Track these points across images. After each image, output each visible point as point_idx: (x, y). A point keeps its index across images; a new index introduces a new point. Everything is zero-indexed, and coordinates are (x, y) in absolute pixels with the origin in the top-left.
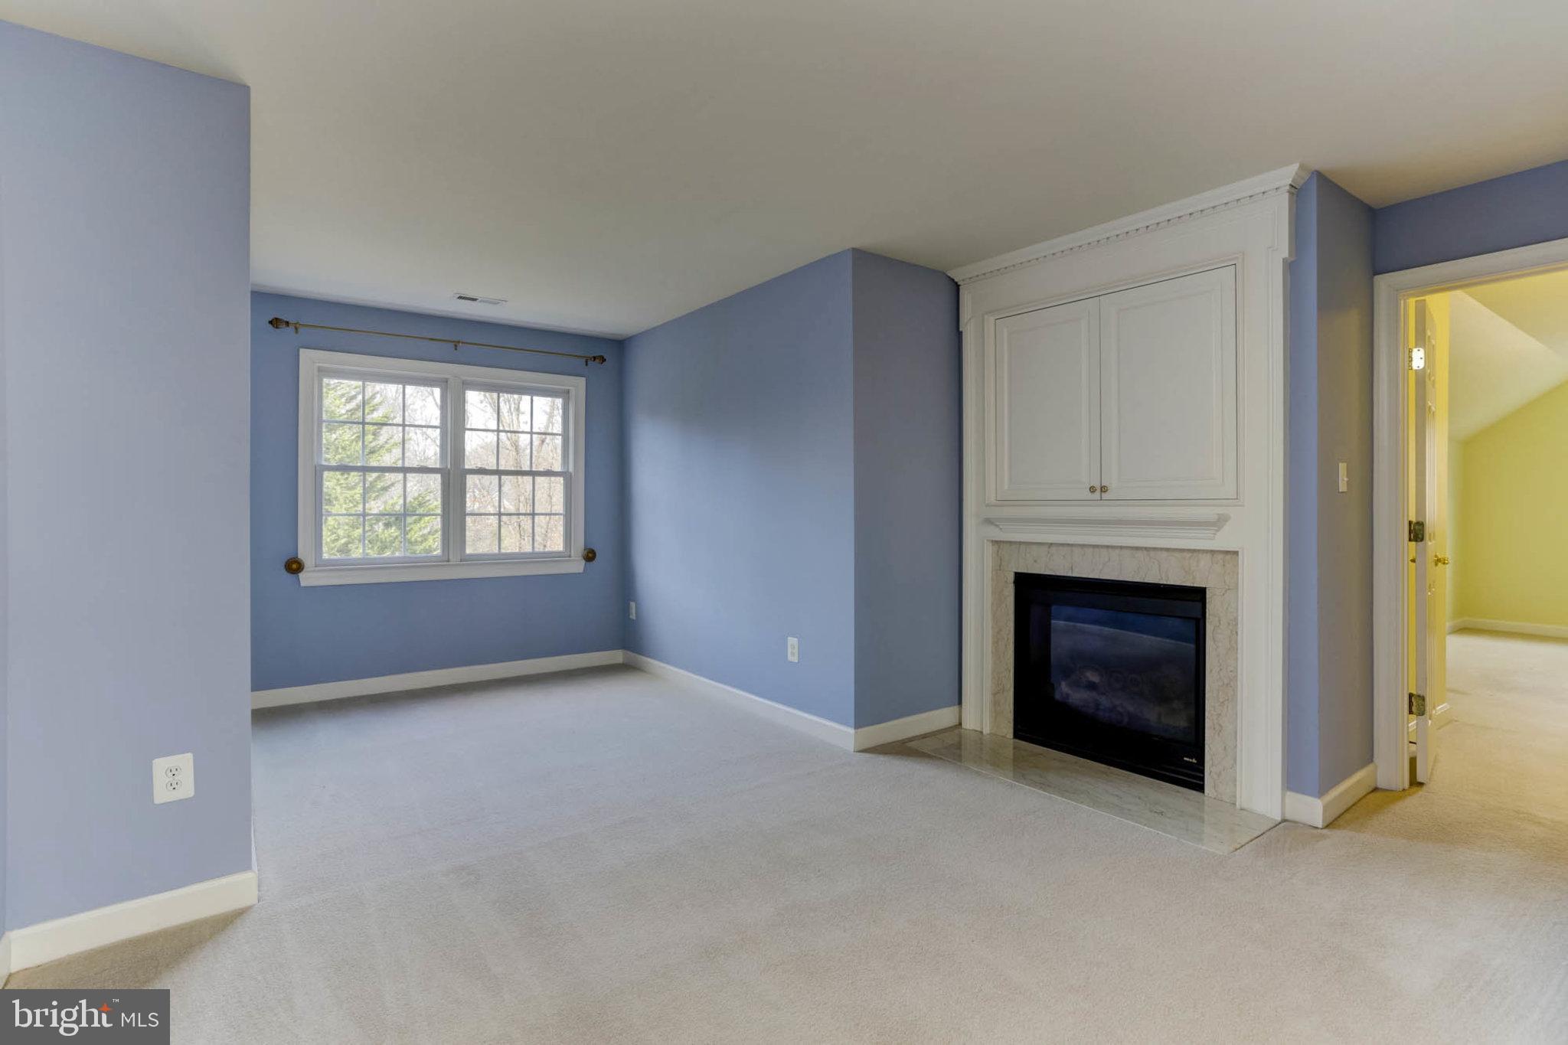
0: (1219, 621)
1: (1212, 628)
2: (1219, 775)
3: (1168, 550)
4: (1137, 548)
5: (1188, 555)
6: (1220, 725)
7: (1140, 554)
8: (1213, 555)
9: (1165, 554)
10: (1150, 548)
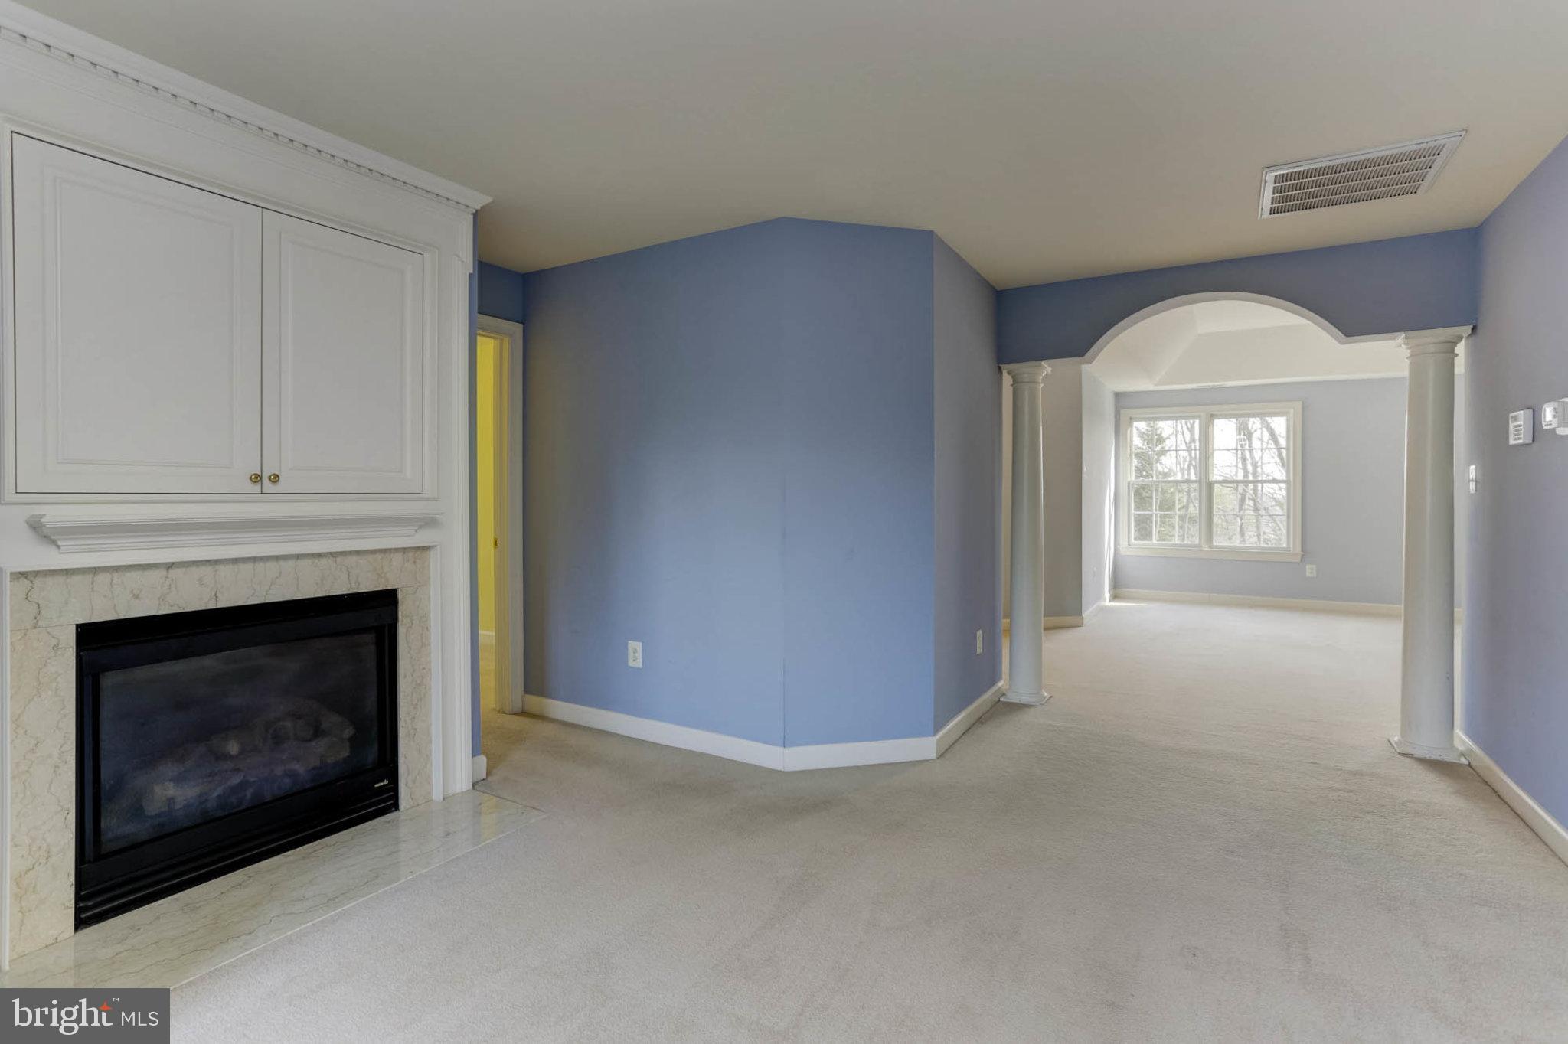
0: (412, 620)
1: (405, 630)
2: (414, 782)
3: (358, 553)
4: (320, 555)
5: (379, 556)
6: (415, 729)
7: (323, 561)
8: (404, 553)
9: (354, 559)
10: (335, 553)
